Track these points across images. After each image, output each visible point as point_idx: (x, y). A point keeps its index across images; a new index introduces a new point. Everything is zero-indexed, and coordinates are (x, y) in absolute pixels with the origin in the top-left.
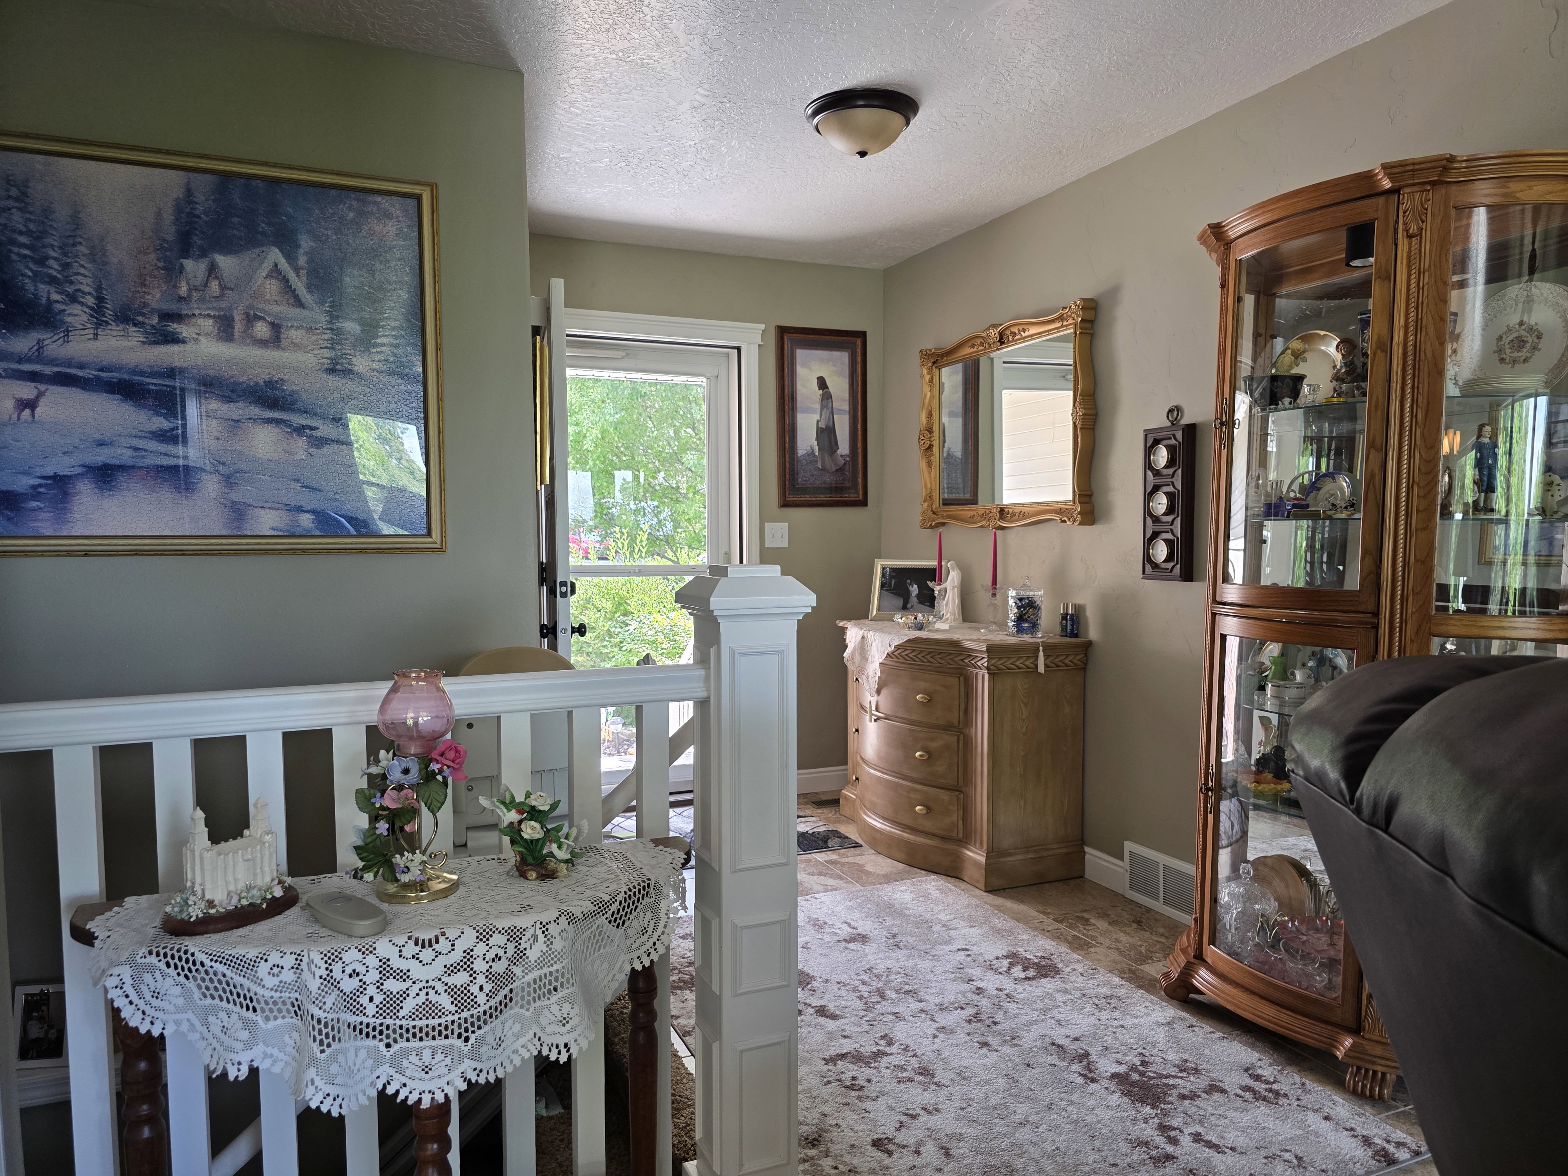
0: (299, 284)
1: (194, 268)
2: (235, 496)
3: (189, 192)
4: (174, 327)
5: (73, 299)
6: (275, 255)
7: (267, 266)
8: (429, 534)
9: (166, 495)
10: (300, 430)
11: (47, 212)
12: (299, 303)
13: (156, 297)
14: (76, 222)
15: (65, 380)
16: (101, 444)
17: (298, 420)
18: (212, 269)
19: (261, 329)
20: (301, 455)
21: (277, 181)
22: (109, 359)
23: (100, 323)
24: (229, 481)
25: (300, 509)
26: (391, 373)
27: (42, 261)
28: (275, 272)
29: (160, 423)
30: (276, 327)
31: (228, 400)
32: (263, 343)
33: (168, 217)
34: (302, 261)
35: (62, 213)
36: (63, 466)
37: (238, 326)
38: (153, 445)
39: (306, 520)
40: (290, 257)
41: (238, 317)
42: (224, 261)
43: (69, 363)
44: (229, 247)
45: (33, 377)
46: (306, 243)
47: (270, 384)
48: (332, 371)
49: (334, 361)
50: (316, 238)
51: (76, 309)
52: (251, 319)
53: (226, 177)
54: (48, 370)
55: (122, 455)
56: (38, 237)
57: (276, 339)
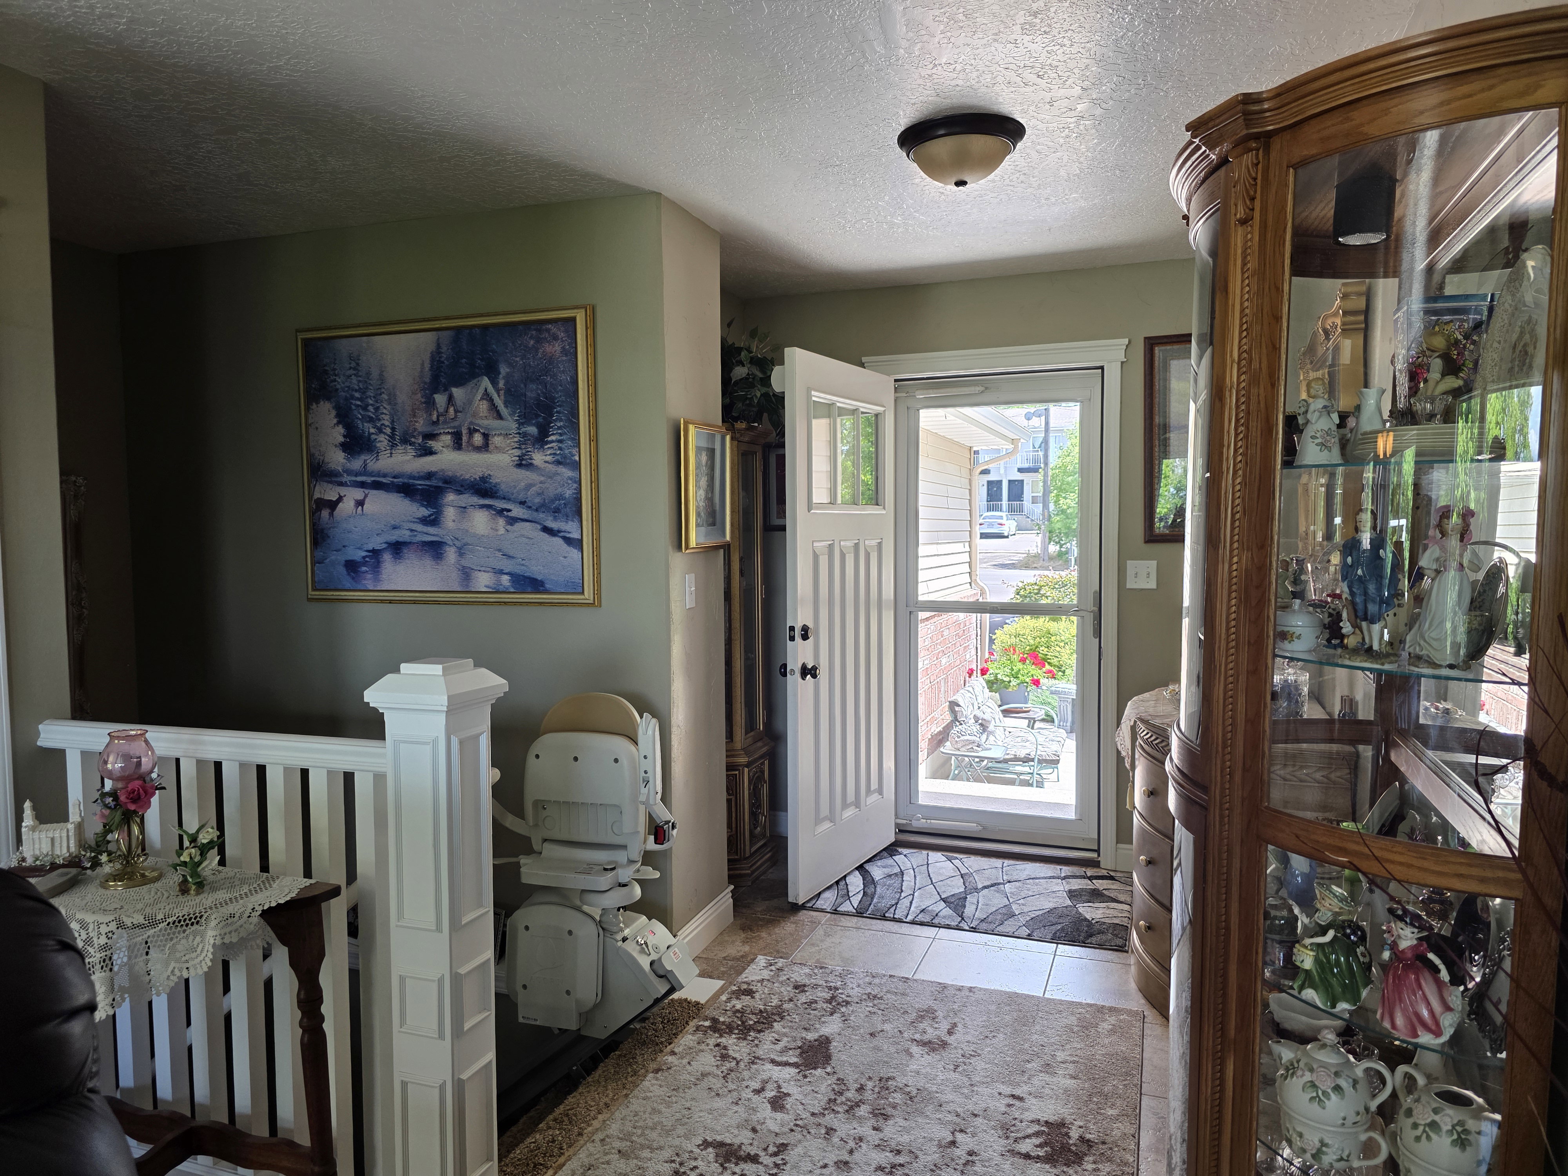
0: (499, 402)
1: (440, 399)
2: (464, 563)
3: (439, 346)
4: (431, 443)
5: (380, 431)
6: (486, 382)
7: (481, 391)
8: (583, 593)
9: (428, 562)
10: (501, 512)
11: (368, 374)
12: (500, 417)
13: (421, 425)
14: (382, 379)
15: (377, 486)
16: (395, 528)
17: (500, 504)
18: (451, 398)
19: (478, 439)
20: (502, 531)
21: (485, 328)
22: (398, 469)
23: (393, 446)
24: (461, 552)
25: (501, 572)
26: (558, 463)
27: (365, 408)
28: (487, 396)
29: (424, 512)
30: (486, 436)
31: (459, 492)
32: (478, 449)
33: (427, 366)
34: (501, 384)
35: (375, 373)
36: (377, 543)
37: (465, 438)
38: (420, 527)
39: (505, 579)
40: (494, 383)
41: (464, 431)
42: (457, 392)
43: (379, 474)
44: (460, 382)
45: (362, 485)
46: (504, 370)
47: (484, 479)
48: (519, 465)
49: (521, 458)
50: (510, 365)
51: (382, 437)
52: (472, 432)
53: (458, 330)
54: (369, 480)
55: (403, 535)
56: (363, 391)
57: (485, 447)
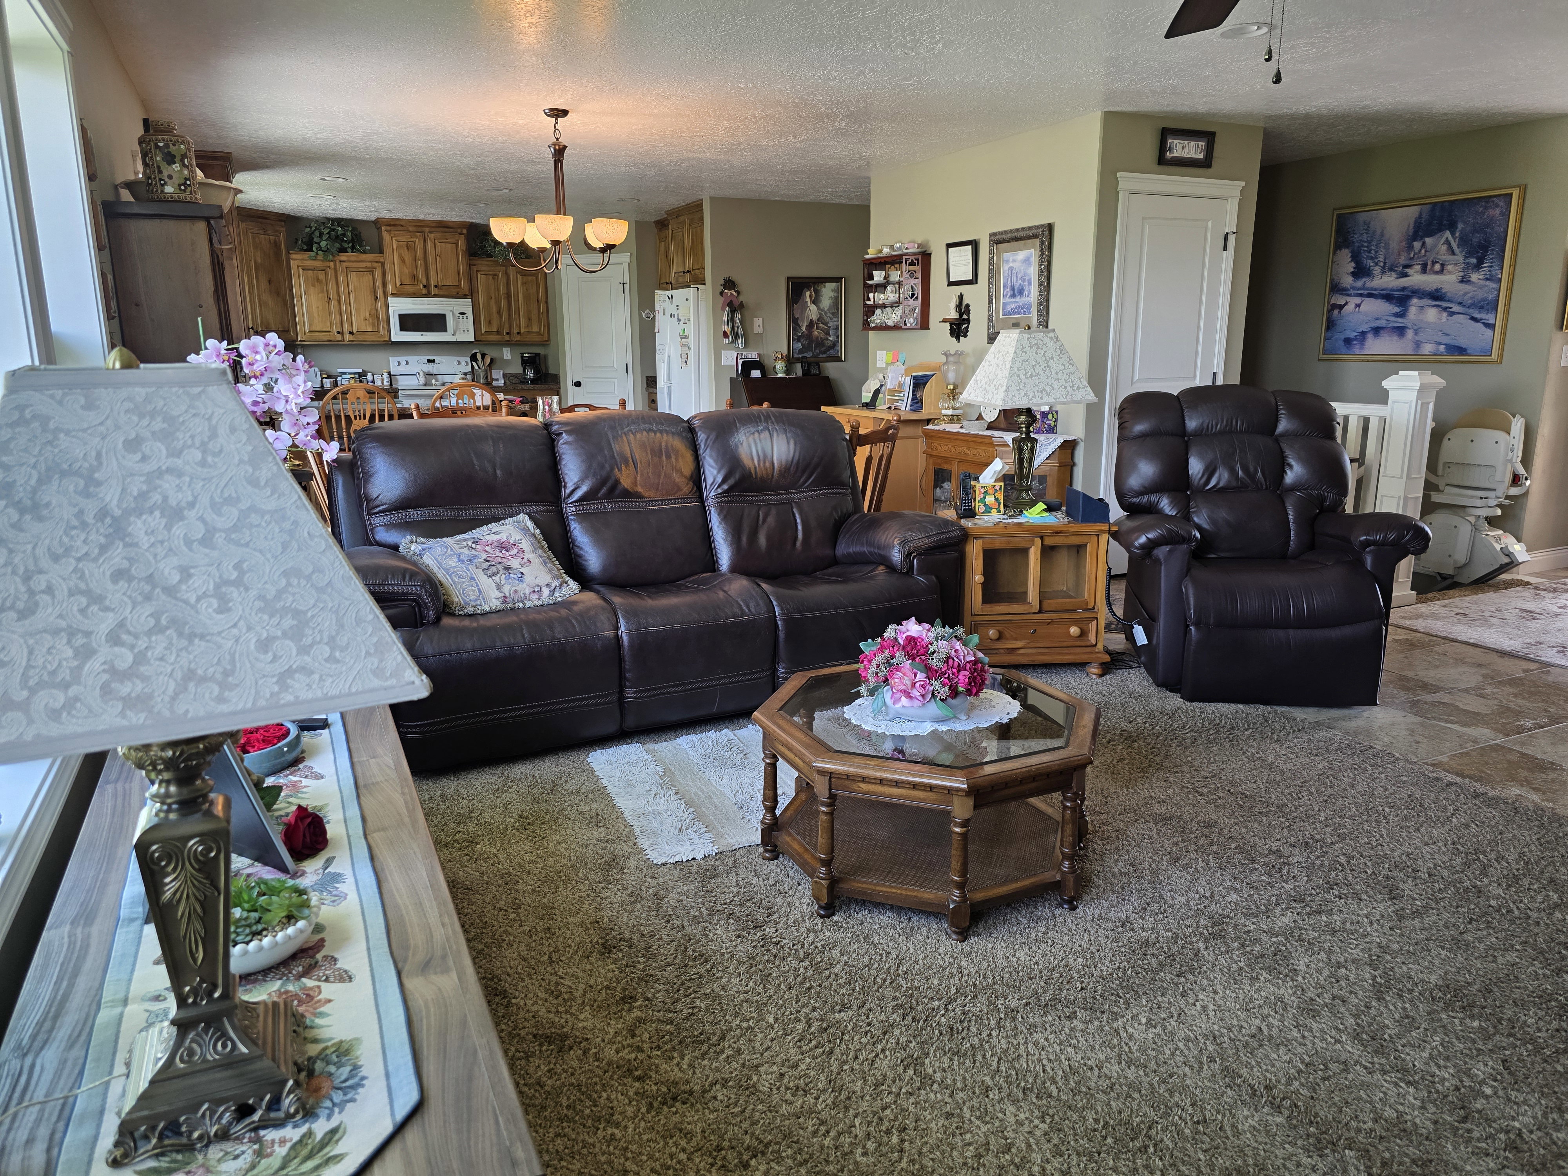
0: (1454, 245)
1: (1417, 245)
2: (1417, 338)
3: (1421, 214)
4: (1407, 270)
5: (1377, 264)
6: (1448, 234)
7: (1444, 239)
8: (1491, 356)
9: (1395, 338)
10: (1445, 309)
11: (1375, 232)
12: (1453, 253)
13: (1403, 260)
14: (1382, 235)
15: (1370, 295)
16: (1377, 319)
17: (1445, 304)
18: (1424, 244)
19: (1437, 267)
20: (1444, 320)
21: (1452, 202)
22: (1385, 286)
23: (1383, 272)
24: (1416, 332)
25: (1440, 344)
26: (1487, 279)
27: (1369, 252)
28: (1447, 242)
29: (1397, 310)
30: (1443, 265)
31: (1421, 298)
32: (1437, 273)
33: (1412, 226)
34: (1457, 235)
35: (1379, 232)
36: (1364, 328)
37: (1429, 267)
38: (1393, 319)
39: (1442, 348)
40: (1453, 234)
41: (1429, 263)
42: (1429, 241)
43: (1372, 289)
44: (1431, 234)
45: (1361, 295)
46: (1460, 226)
47: (1437, 290)
48: (1462, 282)
49: (1463, 277)
50: (1465, 223)
51: (1377, 268)
52: (1434, 263)
53: (1435, 204)
54: (1366, 292)
55: (1382, 323)
56: (1369, 242)
57: (1441, 271)
